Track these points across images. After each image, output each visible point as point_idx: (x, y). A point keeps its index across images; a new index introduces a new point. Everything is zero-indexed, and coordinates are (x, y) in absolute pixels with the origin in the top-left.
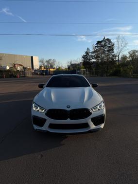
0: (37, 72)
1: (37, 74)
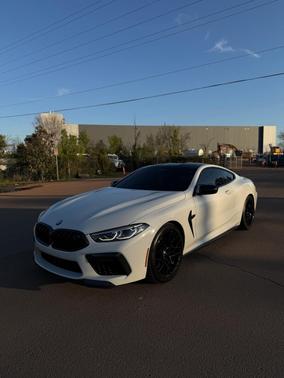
0: (260, 160)
1: (260, 164)
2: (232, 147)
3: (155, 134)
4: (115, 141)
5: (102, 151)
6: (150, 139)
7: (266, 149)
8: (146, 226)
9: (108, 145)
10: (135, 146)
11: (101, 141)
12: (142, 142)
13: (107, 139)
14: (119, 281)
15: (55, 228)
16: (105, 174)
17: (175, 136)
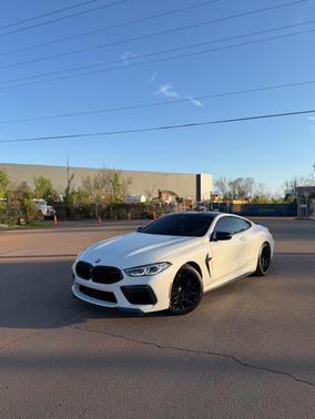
2: (173, 194)
3: (92, 177)
4: (42, 183)
5: (26, 195)
6: (86, 183)
7: (205, 196)
8: (169, 264)
9: (32, 188)
10: (68, 190)
11: (25, 183)
12: (77, 186)
13: (32, 181)
14: (147, 308)
15: (94, 265)
16: (30, 224)
17: (116, 180)
